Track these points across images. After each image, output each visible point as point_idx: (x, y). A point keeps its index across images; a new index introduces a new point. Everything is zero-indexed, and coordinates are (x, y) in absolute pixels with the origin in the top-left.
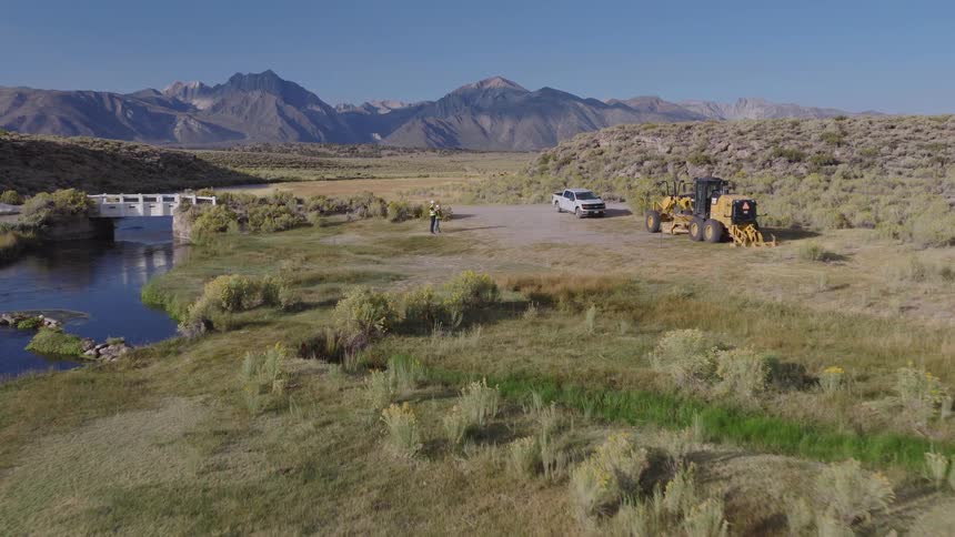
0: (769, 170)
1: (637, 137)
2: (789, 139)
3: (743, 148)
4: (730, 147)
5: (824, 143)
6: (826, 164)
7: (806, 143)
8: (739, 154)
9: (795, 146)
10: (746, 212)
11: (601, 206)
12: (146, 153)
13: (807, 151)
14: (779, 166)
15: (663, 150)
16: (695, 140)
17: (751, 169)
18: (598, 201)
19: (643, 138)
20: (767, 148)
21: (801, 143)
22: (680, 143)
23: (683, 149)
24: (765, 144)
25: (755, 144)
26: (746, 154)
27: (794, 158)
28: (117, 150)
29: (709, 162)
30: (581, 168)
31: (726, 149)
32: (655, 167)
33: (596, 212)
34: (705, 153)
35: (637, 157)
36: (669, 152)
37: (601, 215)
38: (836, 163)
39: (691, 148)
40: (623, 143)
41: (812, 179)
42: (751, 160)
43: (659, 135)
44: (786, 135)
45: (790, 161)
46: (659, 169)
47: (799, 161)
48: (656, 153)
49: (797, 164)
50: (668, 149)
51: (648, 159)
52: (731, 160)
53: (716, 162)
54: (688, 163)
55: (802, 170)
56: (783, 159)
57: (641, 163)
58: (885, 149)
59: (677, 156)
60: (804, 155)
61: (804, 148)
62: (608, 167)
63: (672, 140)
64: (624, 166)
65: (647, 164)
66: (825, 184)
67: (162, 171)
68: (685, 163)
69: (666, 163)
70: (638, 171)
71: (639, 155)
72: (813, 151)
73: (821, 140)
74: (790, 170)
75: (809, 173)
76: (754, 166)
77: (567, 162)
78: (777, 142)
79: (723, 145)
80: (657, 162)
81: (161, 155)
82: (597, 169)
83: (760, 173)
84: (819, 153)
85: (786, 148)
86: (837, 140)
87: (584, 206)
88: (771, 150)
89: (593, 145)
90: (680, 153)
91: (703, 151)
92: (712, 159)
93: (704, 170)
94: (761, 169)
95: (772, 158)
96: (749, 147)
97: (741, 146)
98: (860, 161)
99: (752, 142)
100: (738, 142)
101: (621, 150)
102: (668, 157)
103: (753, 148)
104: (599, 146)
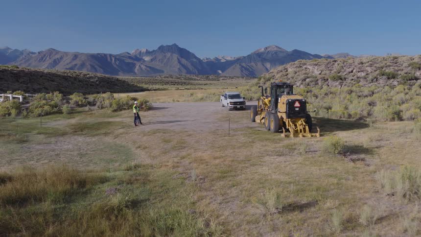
0: (376, 83)
1: (305, 66)
2: (390, 66)
3: (362, 71)
4: (354, 71)
5: (410, 68)
6: (410, 80)
7: (399, 68)
8: (359, 74)
9: (392, 70)
10: (297, 109)
11: (241, 103)
12: (92, 77)
13: (399, 72)
14: (382, 81)
15: (317, 72)
16: (336, 67)
17: (365, 83)
18: (241, 100)
19: (309, 67)
20: (375, 71)
21: (396, 68)
22: (327, 69)
23: (328, 72)
24: (375, 69)
25: (369, 69)
26: (363, 74)
27: (391, 76)
28: (78, 76)
29: (341, 79)
31: (352, 72)
32: (311, 82)
33: (238, 107)
34: (339, 75)
35: (303, 77)
36: (320, 74)
37: (242, 109)
38: (417, 79)
39: (332, 72)
40: (298, 69)
41: (399, 88)
42: (365, 78)
43: (316, 65)
44: (388, 64)
45: (389, 78)
46: (314, 83)
47: (394, 78)
48: (313, 74)
49: (392, 80)
50: (320, 72)
51: (308, 78)
52: (354, 78)
53: (345, 79)
55: (395, 83)
56: (385, 77)
57: (305, 80)
59: (324, 76)
60: (397, 75)
61: (398, 71)
63: (323, 67)
64: (295, 81)
65: (308, 80)
66: (407, 91)
67: (97, 85)
68: (328, 79)
69: (318, 80)
71: (304, 75)
72: (402, 73)
73: (409, 66)
74: (388, 83)
75: (398, 84)
76: (367, 81)
78: (382, 68)
79: (350, 70)
80: (313, 79)
81: (99, 78)
83: (370, 85)
84: (406, 73)
85: (387, 71)
86: (418, 66)
87: (232, 103)
88: (377, 72)
89: (284, 71)
90: (325, 74)
91: (339, 73)
92: (343, 77)
93: (337, 83)
94: (370, 83)
95: (378, 77)
96: (365, 71)
97: (359, 70)
99: (367, 68)
100: (359, 68)
101: (296, 73)
102: (319, 76)
103: (368, 71)
104: (287, 71)
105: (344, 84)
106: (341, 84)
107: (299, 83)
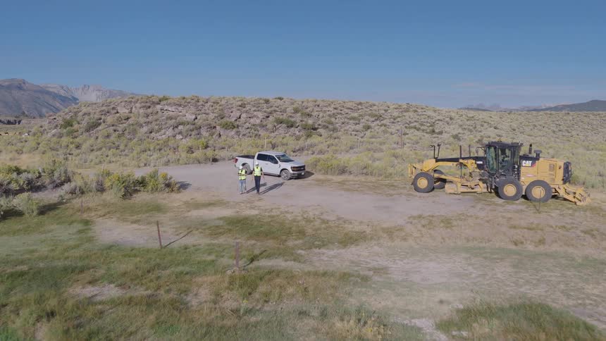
0: (277, 133)
1: (159, 107)
3: (252, 117)
4: (244, 115)
5: (299, 114)
6: (312, 129)
8: (252, 121)
14: (282, 129)
15: (190, 117)
17: (265, 132)
19: (166, 107)
22: (200, 112)
26: (257, 121)
29: (234, 127)
30: (115, 131)
31: (240, 118)
34: (225, 120)
35: (171, 122)
36: (196, 118)
40: (149, 111)
42: (263, 126)
45: (288, 127)
46: (196, 132)
47: (292, 126)
48: (185, 119)
49: (293, 128)
50: (194, 117)
51: (181, 124)
52: (248, 125)
53: (238, 127)
54: (218, 128)
55: (297, 133)
56: (284, 125)
57: (177, 127)
58: (333, 120)
59: (205, 122)
60: (293, 123)
61: (289, 118)
62: (145, 129)
63: (193, 109)
64: (161, 129)
68: (215, 127)
70: (179, 133)
72: (297, 120)
74: (290, 133)
76: (267, 130)
77: (95, 125)
78: (271, 113)
79: (237, 114)
80: (192, 127)
82: (134, 132)
84: (301, 121)
85: (280, 117)
88: (271, 118)
89: (113, 112)
90: (206, 120)
91: (223, 118)
92: (236, 124)
93: (233, 133)
94: (271, 132)
95: (275, 124)
96: (255, 116)
97: (250, 116)
98: (327, 127)
99: (255, 113)
100: (246, 112)
101: (148, 116)
102: (199, 122)
103: (258, 117)
104: (118, 112)
105: (242, 134)
106: (238, 133)
107: (170, 132)
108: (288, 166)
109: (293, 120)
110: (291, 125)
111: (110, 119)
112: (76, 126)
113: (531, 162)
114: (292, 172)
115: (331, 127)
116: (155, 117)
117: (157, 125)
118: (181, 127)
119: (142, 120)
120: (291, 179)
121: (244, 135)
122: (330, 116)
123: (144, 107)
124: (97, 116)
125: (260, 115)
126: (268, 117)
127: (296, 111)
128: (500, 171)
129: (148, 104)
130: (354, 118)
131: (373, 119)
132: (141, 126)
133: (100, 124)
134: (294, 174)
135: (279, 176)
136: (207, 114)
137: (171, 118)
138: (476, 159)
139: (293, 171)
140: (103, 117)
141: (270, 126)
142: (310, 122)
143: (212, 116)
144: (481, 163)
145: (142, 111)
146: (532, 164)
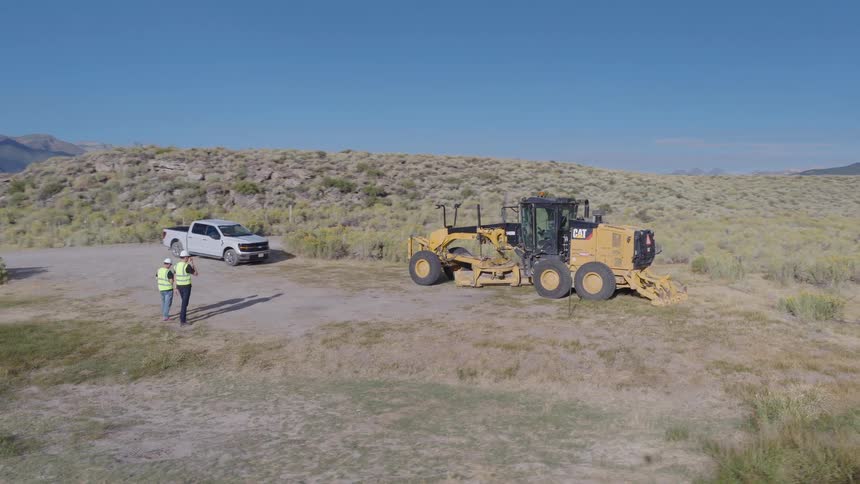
0: (324, 201)
1: (152, 162)
3: (289, 177)
4: (275, 175)
5: (364, 173)
6: (378, 195)
7: (347, 173)
8: (288, 182)
9: (339, 176)
10: (649, 249)
11: (263, 246)
14: (332, 195)
15: (194, 177)
16: (228, 167)
17: (306, 199)
18: (258, 239)
19: (162, 163)
21: (342, 173)
22: (211, 170)
23: (218, 176)
24: (310, 173)
26: (295, 183)
27: (345, 188)
29: (257, 191)
30: (81, 197)
31: (270, 178)
32: (191, 197)
33: (261, 255)
34: (247, 181)
35: (164, 184)
36: (203, 179)
38: (386, 194)
40: (137, 168)
42: (302, 190)
43: (182, 160)
44: (322, 165)
45: (342, 192)
46: (198, 199)
47: (349, 191)
48: (186, 180)
49: (349, 194)
50: (200, 176)
51: (178, 187)
52: (280, 188)
53: (264, 191)
54: (232, 192)
55: (356, 200)
56: (336, 189)
57: (171, 192)
58: (417, 182)
59: (215, 184)
60: (352, 186)
61: (348, 178)
62: (125, 195)
63: (201, 165)
64: (147, 195)
68: (228, 192)
69: (204, 192)
70: (172, 200)
72: (359, 182)
74: (344, 201)
76: (308, 196)
77: (56, 189)
78: (320, 171)
79: (266, 173)
80: (191, 191)
82: (108, 199)
83: (315, 204)
84: (365, 183)
85: (331, 177)
86: (374, 171)
87: (243, 247)
88: (318, 179)
89: (87, 170)
90: (216, 181)
91: (243, 179)
92: (260, 188)
93: (254, 200)
94: (314, 199)
95: (323, 188)
96: (294, 176)
97: (285, 175)
98: (405, 193)
99: (295, 171)
100: (281, 170)
101: (133, 176)
102: (204, 185)
103: (298, 177)
104: (95, 171)
105: (267, 202)
106: (261, 201)
107: (160, 199)
108: (234, 243)
109: (352, 181)
110: (347, 189)
111: (78, 181)
112: (28, 190)
113: (585, 230)
114: (240, 252)
115: (411, 191)
116: (144, 177)
117: (143, 188)
118: (177, 192)
119: (123, 182)
120: (239, 264)
121: (271, 204)
122: (414, 176)
123: (130, 162)
124: (62, 177)
125: (302, 174)
126: (313, 177)
127: (361, 169)
128: (538, 247)
129: (137, 159)
130: (452, 180)
131: (484, 182)
132: (121, 190)
133: (62, 188)
134: (243, 256)
135: (222, 259)
136: (222, 173)
137: (164, 178)
138: (507, 227)
139: (242, 250)
140: (70, 178)
141: (313, 190)
142: (380, 183)
143: (228, 175)
144: (513, 233)
145: (126, 167)
146: (588, 235)
